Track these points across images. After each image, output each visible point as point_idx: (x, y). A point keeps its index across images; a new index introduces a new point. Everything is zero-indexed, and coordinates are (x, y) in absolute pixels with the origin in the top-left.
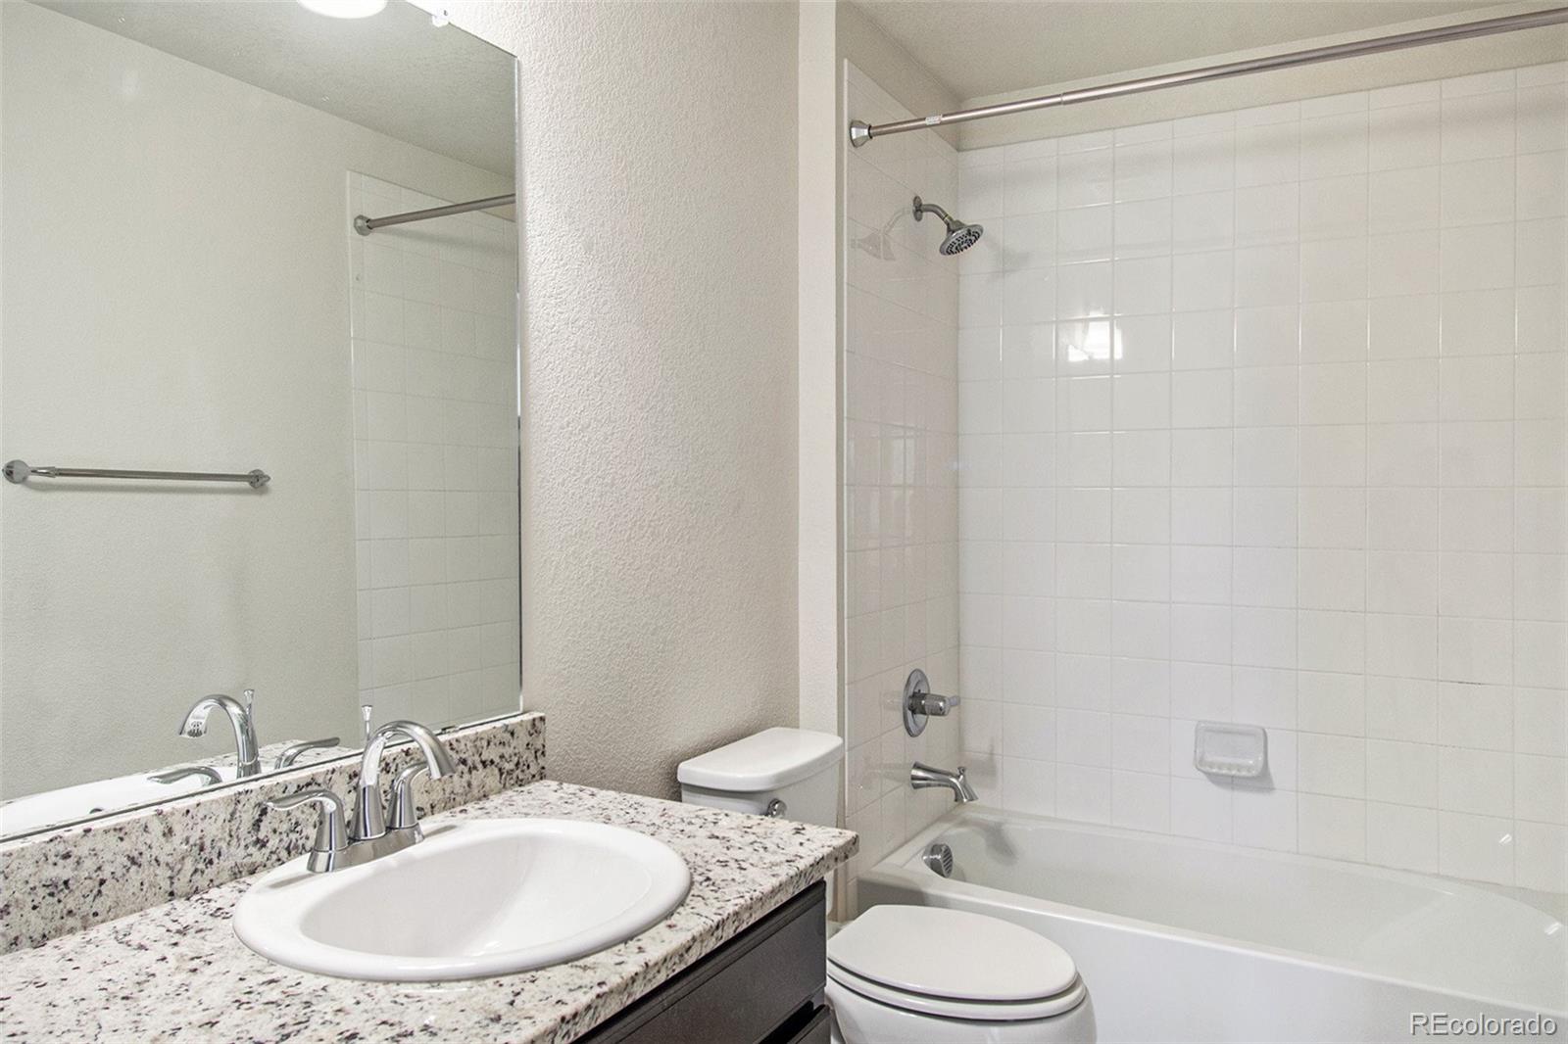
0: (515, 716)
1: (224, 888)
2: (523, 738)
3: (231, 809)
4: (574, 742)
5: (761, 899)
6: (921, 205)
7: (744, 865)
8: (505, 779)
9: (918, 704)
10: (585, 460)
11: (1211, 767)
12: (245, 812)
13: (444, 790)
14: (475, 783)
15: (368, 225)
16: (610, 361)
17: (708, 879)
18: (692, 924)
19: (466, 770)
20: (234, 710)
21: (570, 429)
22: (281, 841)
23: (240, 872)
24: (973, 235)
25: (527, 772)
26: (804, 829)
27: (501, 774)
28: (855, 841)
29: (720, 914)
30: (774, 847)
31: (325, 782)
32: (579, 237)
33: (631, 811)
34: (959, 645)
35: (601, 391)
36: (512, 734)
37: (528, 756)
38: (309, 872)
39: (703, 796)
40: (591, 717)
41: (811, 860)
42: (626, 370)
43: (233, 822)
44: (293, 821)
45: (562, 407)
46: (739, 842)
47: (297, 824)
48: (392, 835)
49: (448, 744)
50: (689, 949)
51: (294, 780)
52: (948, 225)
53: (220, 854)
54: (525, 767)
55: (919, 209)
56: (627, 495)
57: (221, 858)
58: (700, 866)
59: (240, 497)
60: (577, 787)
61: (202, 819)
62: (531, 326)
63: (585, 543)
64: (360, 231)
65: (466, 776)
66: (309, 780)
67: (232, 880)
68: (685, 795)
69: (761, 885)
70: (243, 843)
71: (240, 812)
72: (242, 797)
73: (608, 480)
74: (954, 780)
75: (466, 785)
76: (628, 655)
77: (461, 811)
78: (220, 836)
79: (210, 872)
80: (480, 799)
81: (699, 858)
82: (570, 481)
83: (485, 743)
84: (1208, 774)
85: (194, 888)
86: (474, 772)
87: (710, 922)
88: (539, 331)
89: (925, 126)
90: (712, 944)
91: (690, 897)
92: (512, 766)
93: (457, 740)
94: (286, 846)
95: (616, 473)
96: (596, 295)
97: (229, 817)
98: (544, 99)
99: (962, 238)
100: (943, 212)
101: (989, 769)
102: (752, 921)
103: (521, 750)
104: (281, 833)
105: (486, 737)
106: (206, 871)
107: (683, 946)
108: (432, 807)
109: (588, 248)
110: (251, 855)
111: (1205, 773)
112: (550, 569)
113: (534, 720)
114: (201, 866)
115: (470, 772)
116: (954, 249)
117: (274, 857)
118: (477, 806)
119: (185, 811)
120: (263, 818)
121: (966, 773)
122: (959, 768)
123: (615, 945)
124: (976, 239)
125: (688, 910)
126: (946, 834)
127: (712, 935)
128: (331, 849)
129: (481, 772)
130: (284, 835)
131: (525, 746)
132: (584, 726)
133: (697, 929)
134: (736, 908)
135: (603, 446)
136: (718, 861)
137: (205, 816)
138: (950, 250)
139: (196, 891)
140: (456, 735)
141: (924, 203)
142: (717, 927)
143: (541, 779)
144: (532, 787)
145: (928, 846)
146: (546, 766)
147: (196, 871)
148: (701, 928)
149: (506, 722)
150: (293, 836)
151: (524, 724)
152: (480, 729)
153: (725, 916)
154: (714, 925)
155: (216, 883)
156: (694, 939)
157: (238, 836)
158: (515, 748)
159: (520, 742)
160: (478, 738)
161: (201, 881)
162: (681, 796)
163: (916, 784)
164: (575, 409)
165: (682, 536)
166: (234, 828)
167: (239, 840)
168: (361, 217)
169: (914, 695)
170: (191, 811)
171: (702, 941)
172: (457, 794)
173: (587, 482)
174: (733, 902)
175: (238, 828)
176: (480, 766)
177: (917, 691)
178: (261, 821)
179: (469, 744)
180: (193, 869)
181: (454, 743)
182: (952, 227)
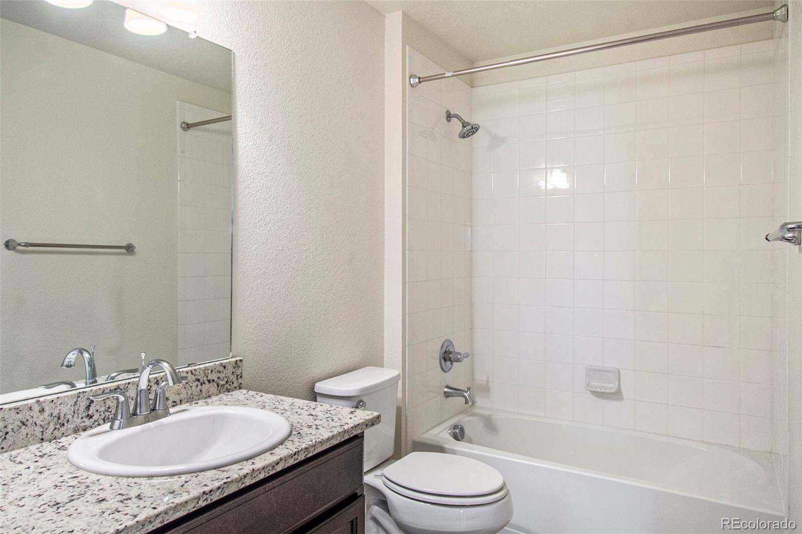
0: (227, 359)
1: (69, 437)
2: (230, 369)
3: (75, 400)
4: (260, 372)
5: (321, 442)
6: (450, 114)
7: (319, 427)
8: (220, 389)
9: (448, 357)
10: (267, 239)
11: (592, 388)
12: (82, 401)
13: (187, 393)
14: (204, 390)
15: (188, 127)
16: (282, 192)
17: (299, 433)
18: (282, 453)
19: (199, 384)
20: (86, 355)
21: (260, 224)
22: (100, 415)
23: (78, 430)
24: (474, 129)
25: (232, 386)
26: (355, 411)
27: (218, 387)
28: (378, 417)
29: (298, 448)
30: (337, 419)
31: (124, 388)
32: (266, 134)
33: (277, 403)
34: (472, 329)
35: (277, 206)
36: (225, 367)
37: (233, 378)
38: (110, 430)
39: (326, 399)
40: (269, 360)
41: (352, 425)
42: (290, 196)
43: (76, 406)
44: (107, 406)
45: (255, 214)
46: (322, 417)
47: (109, 408)
48: (153, 413)
49: (190, 371)
50: (277, 464)
51: (109, 387)
52: (463, 124)
53: (68, 421)
54: (231, 383)
55: (449, 116)
56: (290, 255)
57: (69, 423)
58: (298, 428)
59: (120, 257)
60: (256, 392)
61: (60, 405)
62: (240, 176)
63: (267, 278)
64: (184, 129)
65: (199, 387)
66: (116, 387)
67: (74, 433)
68: (318, 399)
69: (323, 436)
70: (80, 416)
71: (79, 401)
72: (81, 394)
73: (280, 248)
74: (465, 394)
75: (199, 391)
76: (290, 331)
77: (195, 403)
78: (68, 413)
79: (63, 429)
80: (206, 398)
81: (299, 424)
82: (259, 249)
83: (210, 372)
84: (592, 392)
85: (54, 437)
86: (204, 385)
87: (291, 452)
88: (244, 178)
89: (445, 77)
90: (291, 462)
91: (287, 441)
92: (224, 382)
93: (195, 370)
94: (103, 418)
95: (284, 244)
96: (274, 161)
97: (74, 404)
98: (247, 70)
99: (469, 130)
100: (460, 117)
101: (486, 389)
102: (315, 452)
103: (229, 375)
104: (100, 412)
105: (211, 369)
106: (61, 429)
107: (274, 462)
108: (181, 401)
109: (270, 139)
110: (84, 422)
111: (590, 391)
112: (248, 290)
113: (236, 361)
114: (58, 426)
115: (201, 385)
116: (465, 136)
117: (96, 423)
118: (204, 401)
119: (51, 401)
120: (92, 405)
121: (471, 390)
122: (467, 388)
123: (242, 461)
124: (477, 131)
125: (284, 446)
126: (463, 420)
127: (292, 457)
128: (122, 419)
129: (207, 385)
130: (102, 413)
131: (231, 373)
132: (265, 365)
133: (283, 455)
134: (307, 446)
135: (277, 232)
136: (308, 426)
137: (61, 403)
138: (463, 136)
139: (55, 438)
140: (195, 368)
141: (452, 113)
142: (295, 454)
143: (240, 389)
144: (233, 393)
145: (452, 425)
146: (243, 383)
147: (55, 429)
148: (286, 454)
149: (222, 362)
150: (107, 414)
151: (231, 363)
152: (207, 365)
153: (300, 449)
154: (293, 453)
155: (65, 435)
156: (281, 459)
157: (78, 413)
158: (226, 374)
159: (229, 371)
160: (206, 369)
161: (56, 433)
162: (316, 399)
163: (447, 395)
164: (263, 214)
165: (320, 275)
166: (76, 409)
167: (78, 415)
168: (184, 123)
169: (445, 352)
170: (54, 400)
171: (286, 460)
172: (194, 395)
173: (269, 249)
174: (307, 443)
175: (78, 410)
176: (207, 382)
177: (447, 350)
178: (90, 406)
179: (201, 372)
180: (54, 428)
181: (193, 371)
182: (465, 124)
